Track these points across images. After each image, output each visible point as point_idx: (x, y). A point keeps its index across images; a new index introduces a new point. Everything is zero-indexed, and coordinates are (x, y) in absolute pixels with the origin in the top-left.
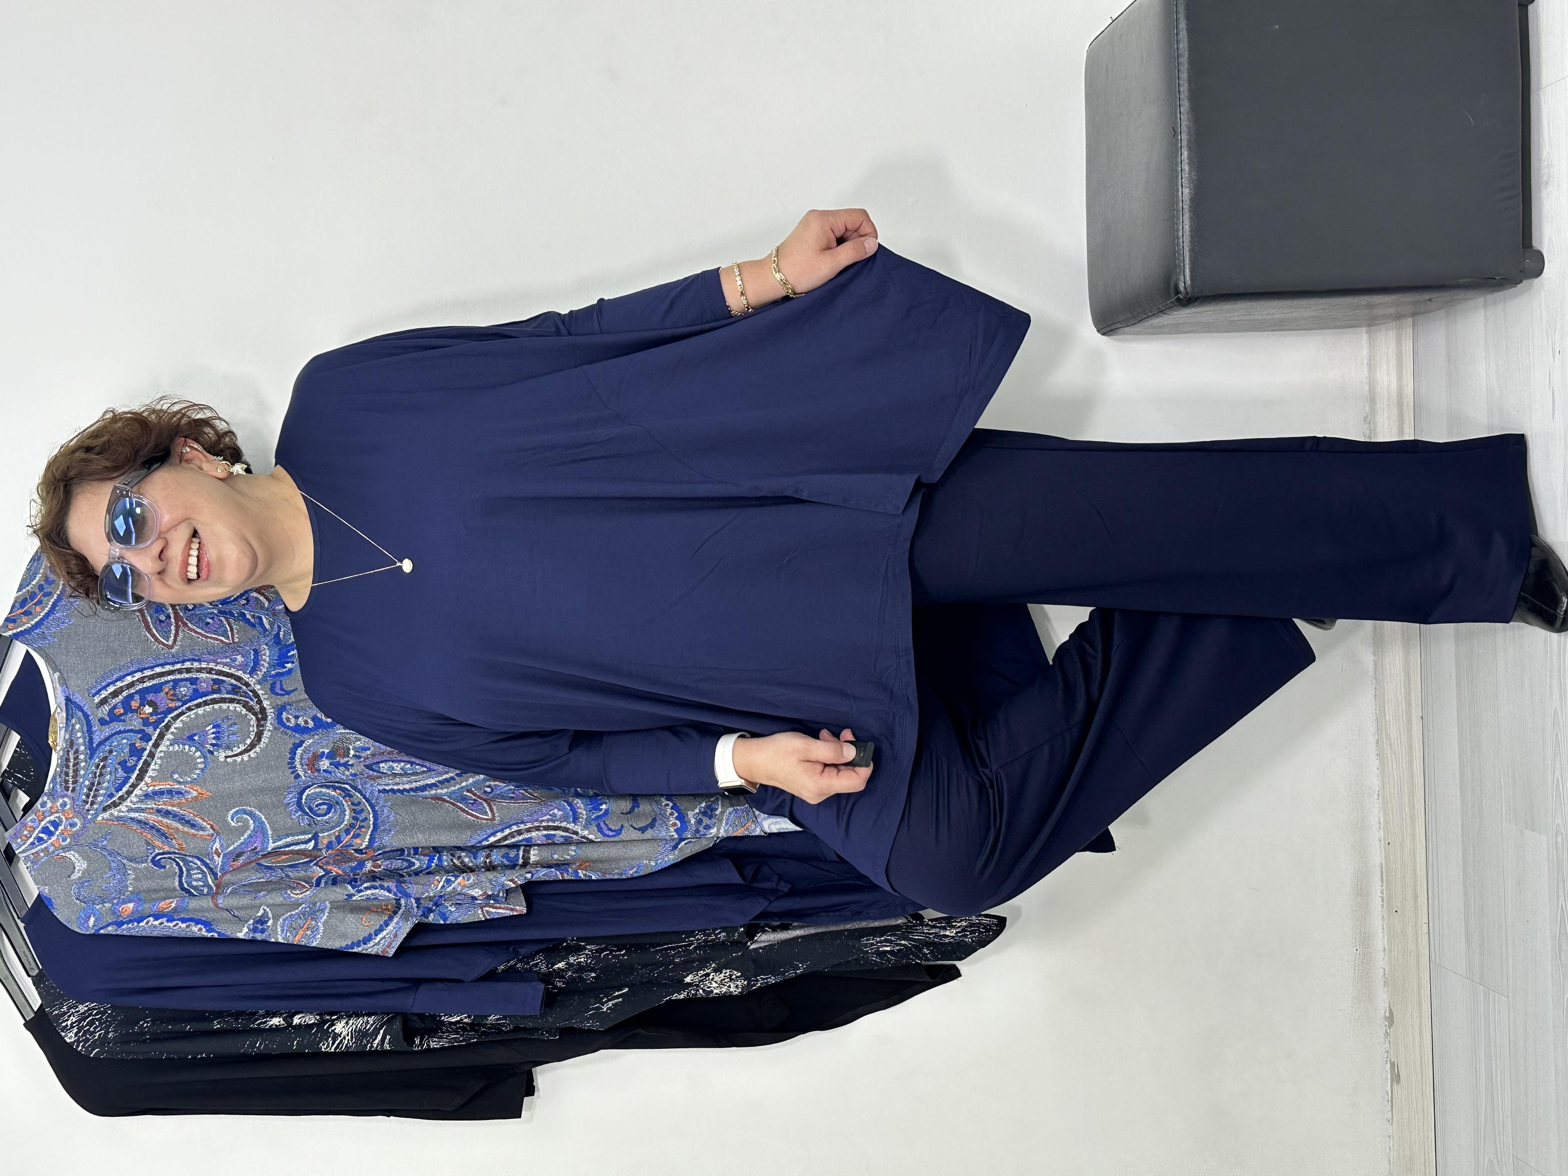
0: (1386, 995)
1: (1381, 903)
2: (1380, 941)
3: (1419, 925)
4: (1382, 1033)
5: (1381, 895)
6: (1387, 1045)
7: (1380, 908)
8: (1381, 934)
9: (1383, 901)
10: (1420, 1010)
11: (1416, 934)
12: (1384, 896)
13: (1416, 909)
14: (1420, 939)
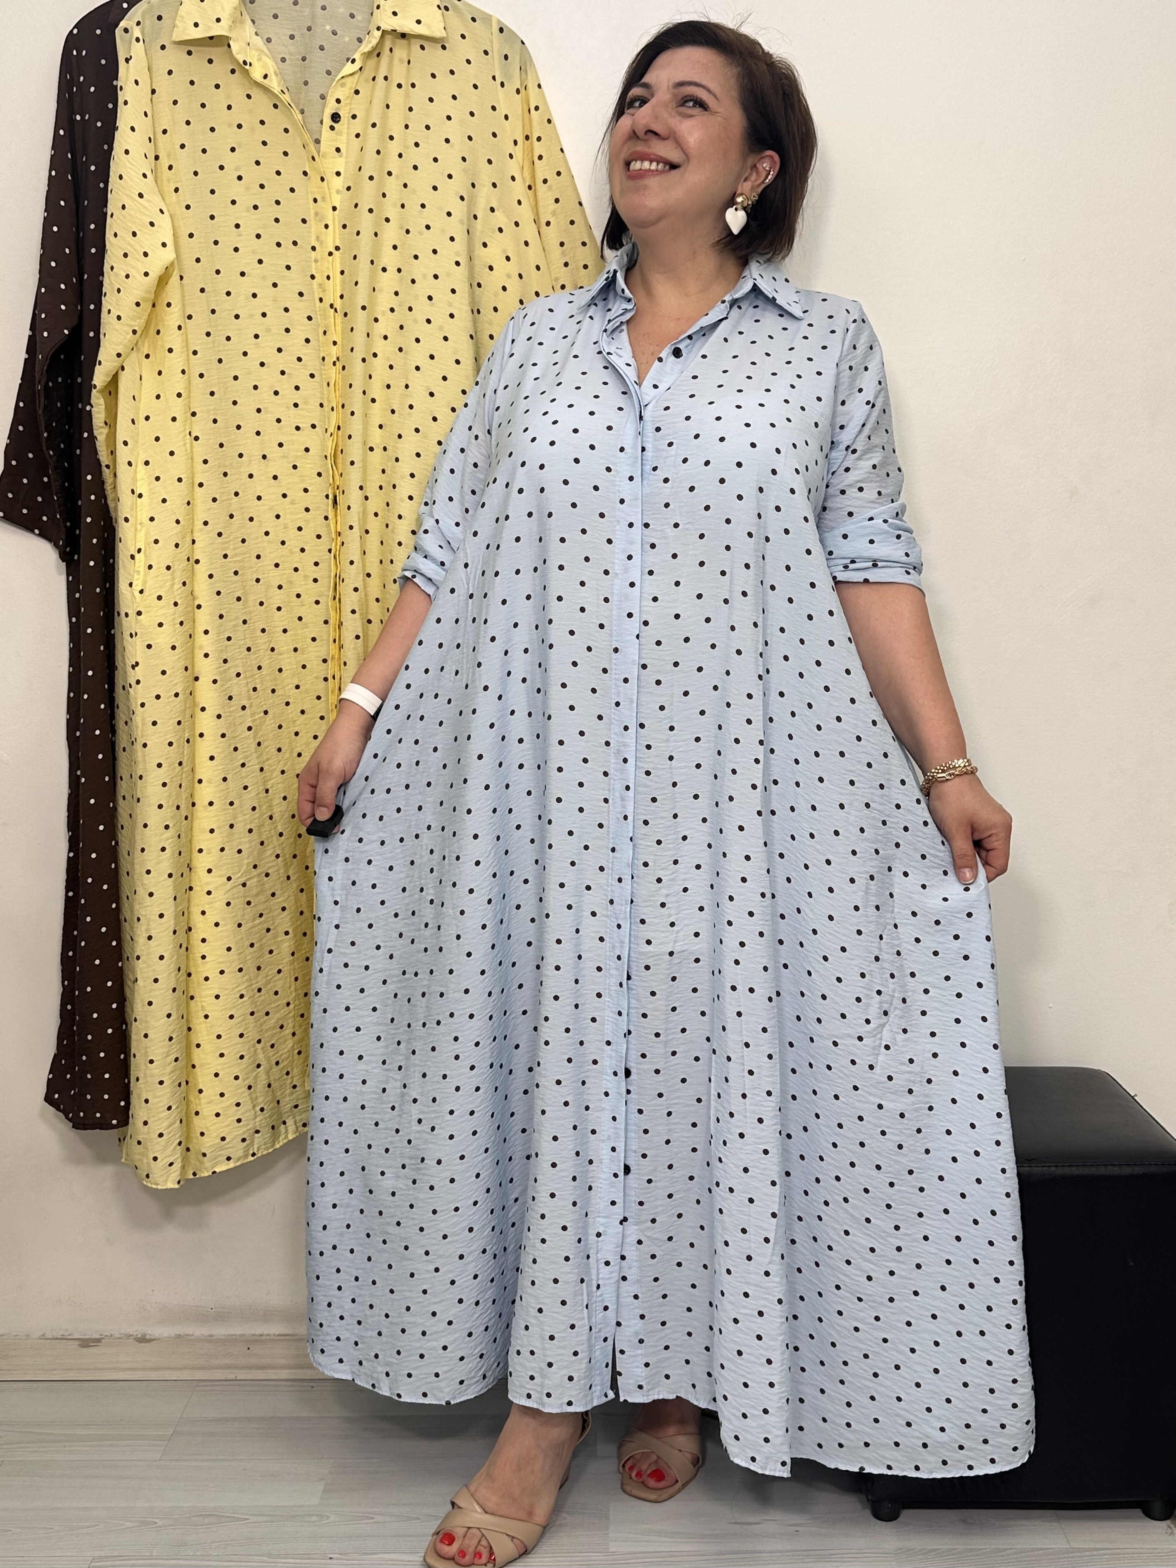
0: (166, 1334)
1: (257, 1333)
2: (220, 1331)
3: (235, 1371)
4: (130, 1331)
5: (266, 1332)
6: (118, 1336)
7: (252, 1332)
8: (227, 1333)
9: (261, 1335)
10: (151, 1369)
11: (227, 1367)
12: (264, 1337)
13: (250, 1367)
14: (220, 1371)
